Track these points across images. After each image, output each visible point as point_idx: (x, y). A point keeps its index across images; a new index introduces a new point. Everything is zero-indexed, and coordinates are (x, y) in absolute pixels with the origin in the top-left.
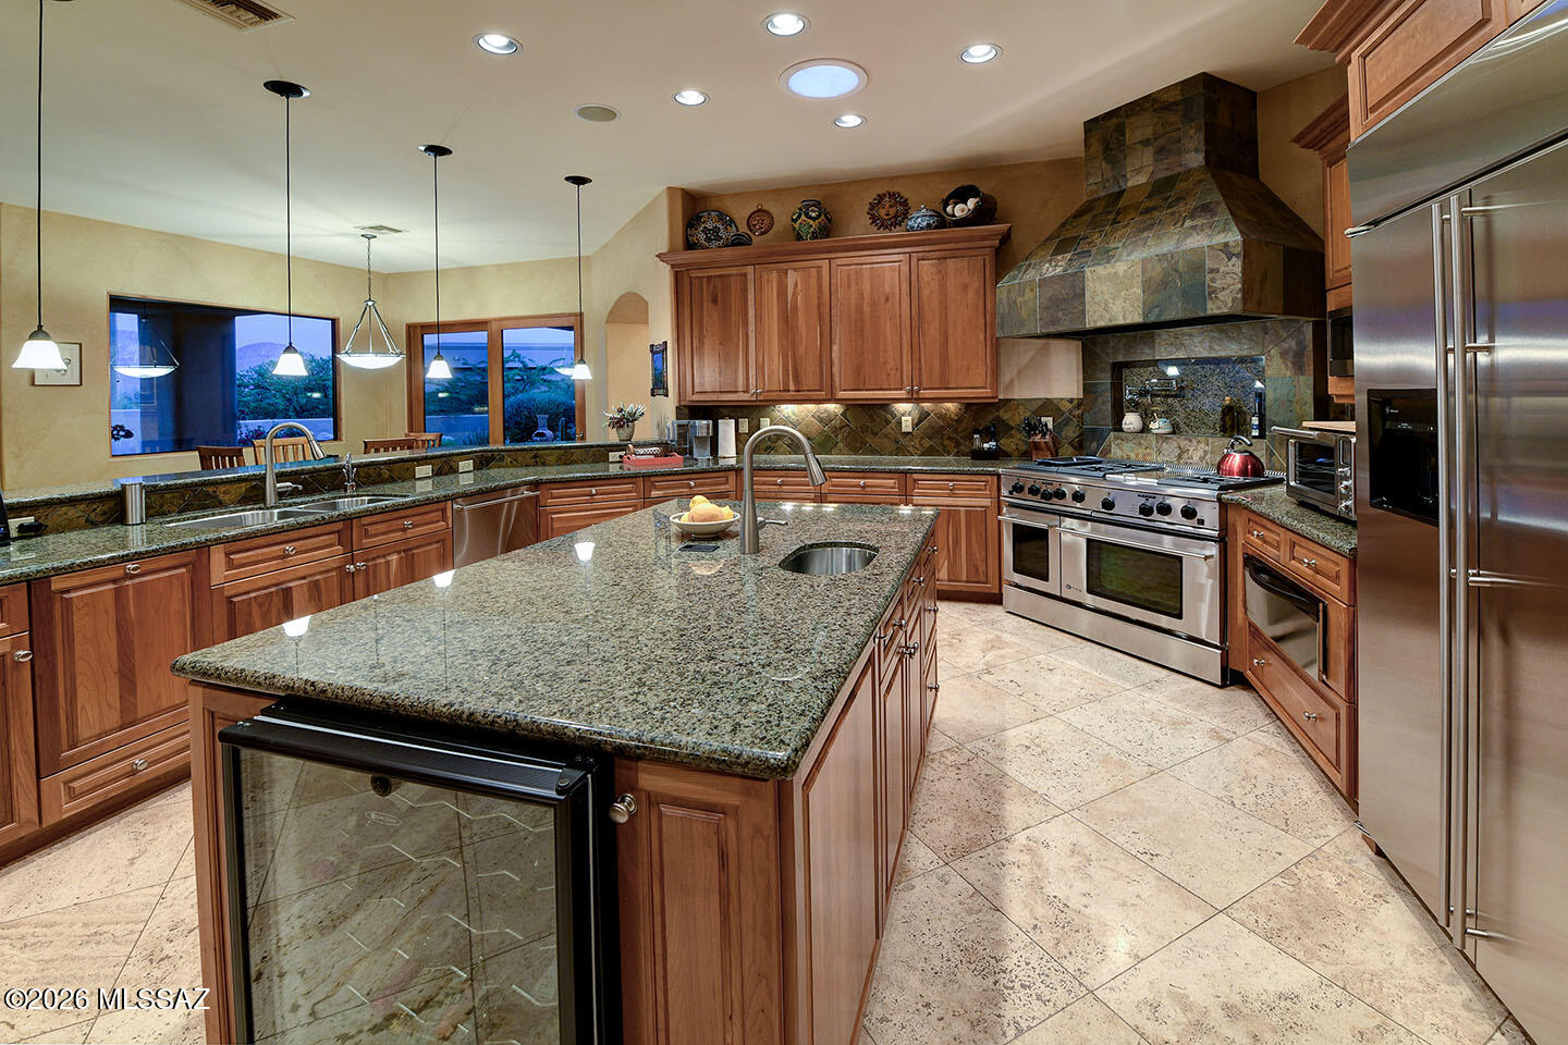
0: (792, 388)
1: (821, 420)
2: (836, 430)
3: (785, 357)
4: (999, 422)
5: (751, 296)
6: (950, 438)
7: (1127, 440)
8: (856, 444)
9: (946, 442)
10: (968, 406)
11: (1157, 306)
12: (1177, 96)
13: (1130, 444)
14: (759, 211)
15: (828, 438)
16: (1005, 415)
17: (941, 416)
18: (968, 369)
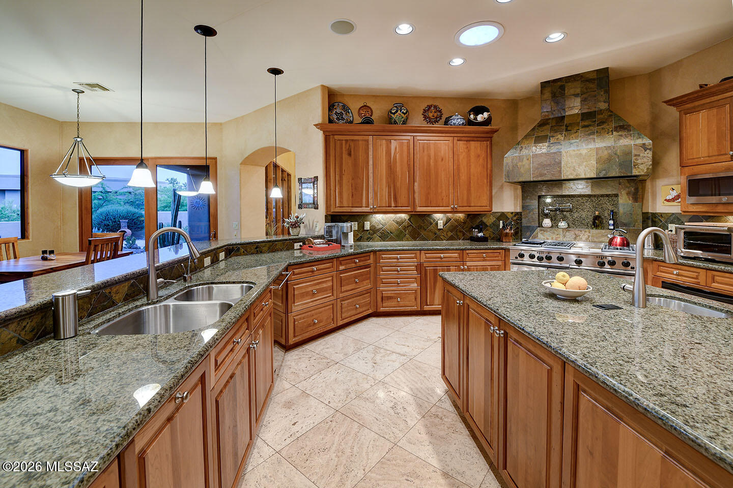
0: (393, 205)
1: (397, 223)
2: (405, 228)
3: (389, 188)
4: (482, 223)
5: (371, 153)
6: (460, 231)
7: (547, 231)
8: (415, 236)
9: (459, 234)
10: (469, 215)
11: (604, 170)
12: (595, 76)
13: (548, 233)
14: (365, 106)
15: (401, 232)
16: (485, 220)
17: (456, 220)
18: (479, 197)
